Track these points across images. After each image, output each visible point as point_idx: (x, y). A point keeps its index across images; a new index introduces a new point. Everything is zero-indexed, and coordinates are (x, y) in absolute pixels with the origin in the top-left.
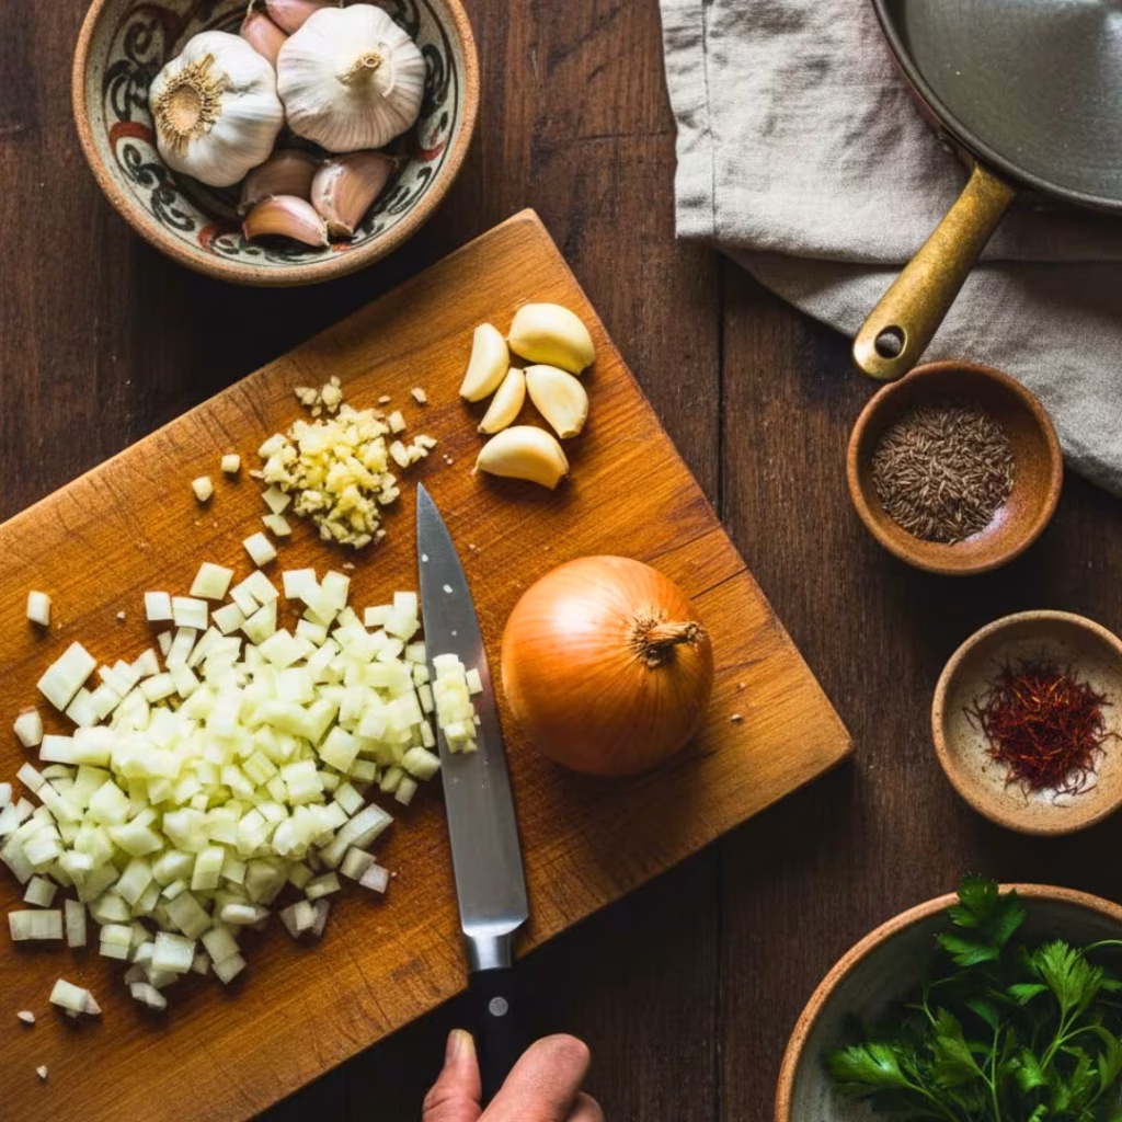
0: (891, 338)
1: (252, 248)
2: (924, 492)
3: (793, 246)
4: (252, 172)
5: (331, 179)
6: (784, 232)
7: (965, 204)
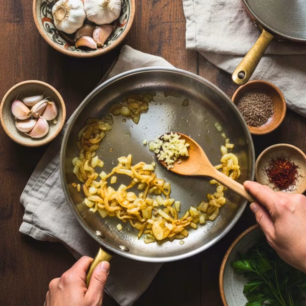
0: (242, 74)
1: (78, 50)
2: (251, 114)
3: (216, 50)
4: (78, 30)
5: (98, 31)
6: (214, 47)
7: (261, 40)
